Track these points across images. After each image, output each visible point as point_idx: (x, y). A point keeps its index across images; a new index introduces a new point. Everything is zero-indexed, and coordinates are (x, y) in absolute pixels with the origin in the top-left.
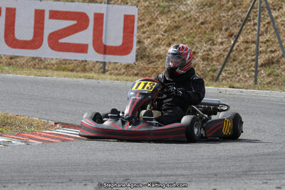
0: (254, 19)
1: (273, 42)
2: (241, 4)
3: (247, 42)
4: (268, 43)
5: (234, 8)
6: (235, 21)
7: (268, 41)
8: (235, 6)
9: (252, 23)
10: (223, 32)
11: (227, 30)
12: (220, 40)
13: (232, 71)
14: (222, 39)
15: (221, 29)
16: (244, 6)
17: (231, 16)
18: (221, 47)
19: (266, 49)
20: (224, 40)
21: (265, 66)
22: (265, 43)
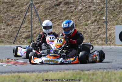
0: (18, 17)
1: (29, 27)
2: (10, 10)
3: (16, 28)
4: (26, 28)
5: (7, 12)
6: (9, 18)
7: (26, 27)
8: (7, 11)
9: (17, 19)
10: (3, 23)
11: (5, 22)
12: (3, 27)
13: (11, 41)
14: (4, 27)
15: (2, 23)
16: (12, 11)
17: (6, 16)
18: (4, 31)
19: (26, 31)
20: (5, 27)
21: (27, 39)
22: (25, 28)
